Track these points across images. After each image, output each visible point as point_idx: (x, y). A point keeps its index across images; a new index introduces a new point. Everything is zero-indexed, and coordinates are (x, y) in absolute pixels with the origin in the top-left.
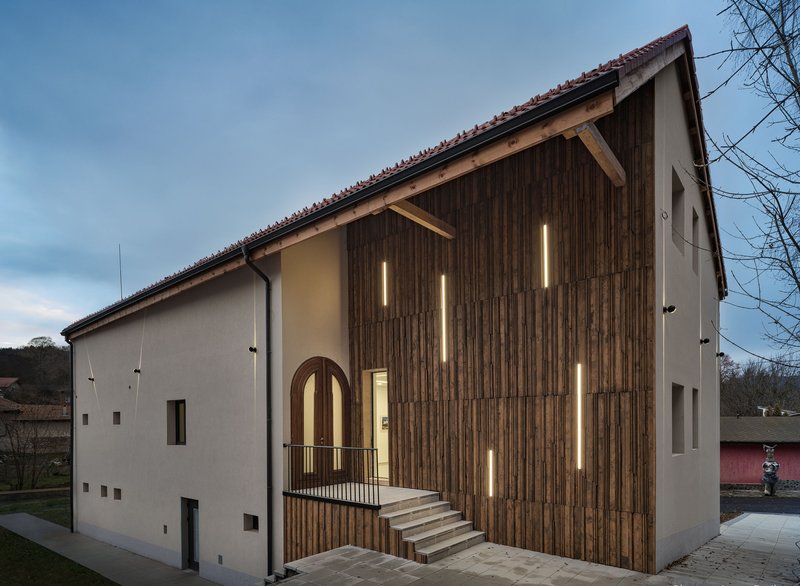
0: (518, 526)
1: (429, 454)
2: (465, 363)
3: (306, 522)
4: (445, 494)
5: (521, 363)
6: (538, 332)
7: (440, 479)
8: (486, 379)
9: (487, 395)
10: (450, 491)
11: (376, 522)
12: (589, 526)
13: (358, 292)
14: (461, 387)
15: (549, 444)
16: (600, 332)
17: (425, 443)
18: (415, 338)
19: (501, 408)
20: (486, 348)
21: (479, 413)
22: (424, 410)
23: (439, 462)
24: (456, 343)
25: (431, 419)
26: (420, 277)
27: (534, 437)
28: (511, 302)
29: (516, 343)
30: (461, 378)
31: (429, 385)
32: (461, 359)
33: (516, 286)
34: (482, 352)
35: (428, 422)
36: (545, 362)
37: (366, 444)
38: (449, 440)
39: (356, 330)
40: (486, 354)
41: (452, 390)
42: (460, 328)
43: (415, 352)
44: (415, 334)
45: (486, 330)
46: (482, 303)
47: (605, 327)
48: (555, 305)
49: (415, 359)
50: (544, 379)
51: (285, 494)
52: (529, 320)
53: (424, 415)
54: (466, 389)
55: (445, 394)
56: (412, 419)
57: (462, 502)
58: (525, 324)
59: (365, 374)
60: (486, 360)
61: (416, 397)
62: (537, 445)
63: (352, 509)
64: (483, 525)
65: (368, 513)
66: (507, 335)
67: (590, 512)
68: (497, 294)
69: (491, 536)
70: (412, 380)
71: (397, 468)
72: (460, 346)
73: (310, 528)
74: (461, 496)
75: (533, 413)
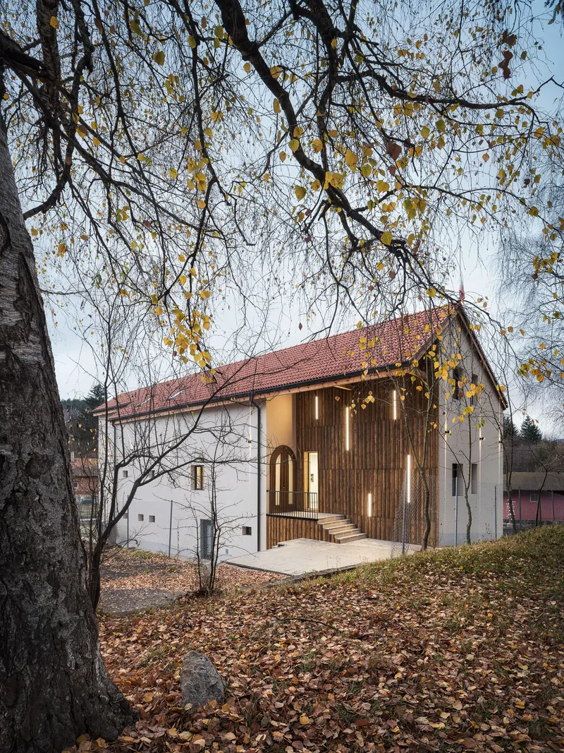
0: (382, 530)
1: (339, 496)
2: (358, 451)
3: (279, 529)
4: (347, 516)
5: (384, 453)
6: (392, 439)
7: (345, 508)
8: (368, 460)
9: (368, 468)
10: (350, 514)
11: (316, 526)
12: (413, 528)
13: (302, 410)
14: (356, 463)
15: (396, 491)
16: (418, 442)
17: (337, 491)
18: (333, 437)
19: (375, 474)
20: (368, 445)
21: (364, 477)
22: (337, 474)
23: (345, 500)
24: (353, 442)
25: (341, 478)
26: (335, 406)
27: (389, 488)
28: (380, 425)
29: (382, 443)
30: (356, 459)
31: (340, 461)
32: (356, 449)
33: (382, 417)
34: (366, 447)
35: (339, 480)
36: (395, 454)
37: (306, 490)
38: (350, 489)
39: (300, 430)
40: (368, 448)
41: (351, 465)
42: (356, 434)
43: (333, 444)
44: (333, 435)
45: (368, 437)
46: (366, 424)
47: (420, 440)
48: (399, 428)
49: (333, 448)
50: (394, 461)
51: (267, 515)
52: (388, 433)
53: (337, 477)
54: (358, 465)
55: (348, 466)
56: (331, 478)
57: (356, 519)
58: (386, 435)
59: (306, 454)
60: (368, 451)
61: (333, 467)
62: (391, 492)
63: (304, 521)
64: (366, 530)
65: (312, 523)
66: (378, 440)
67: (413, 522)
68: (373, 420)
69: (369, 535)
70: (331, 458)
71: (323, 503)
72: (356, 443)
73: (281, 531)
74: (356, 516)
75: (389, 477)
